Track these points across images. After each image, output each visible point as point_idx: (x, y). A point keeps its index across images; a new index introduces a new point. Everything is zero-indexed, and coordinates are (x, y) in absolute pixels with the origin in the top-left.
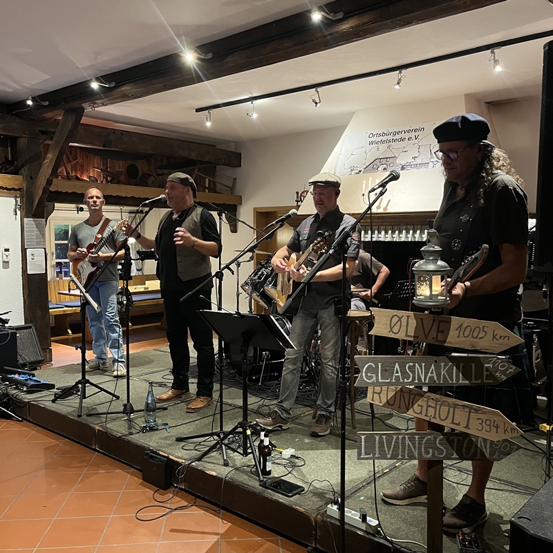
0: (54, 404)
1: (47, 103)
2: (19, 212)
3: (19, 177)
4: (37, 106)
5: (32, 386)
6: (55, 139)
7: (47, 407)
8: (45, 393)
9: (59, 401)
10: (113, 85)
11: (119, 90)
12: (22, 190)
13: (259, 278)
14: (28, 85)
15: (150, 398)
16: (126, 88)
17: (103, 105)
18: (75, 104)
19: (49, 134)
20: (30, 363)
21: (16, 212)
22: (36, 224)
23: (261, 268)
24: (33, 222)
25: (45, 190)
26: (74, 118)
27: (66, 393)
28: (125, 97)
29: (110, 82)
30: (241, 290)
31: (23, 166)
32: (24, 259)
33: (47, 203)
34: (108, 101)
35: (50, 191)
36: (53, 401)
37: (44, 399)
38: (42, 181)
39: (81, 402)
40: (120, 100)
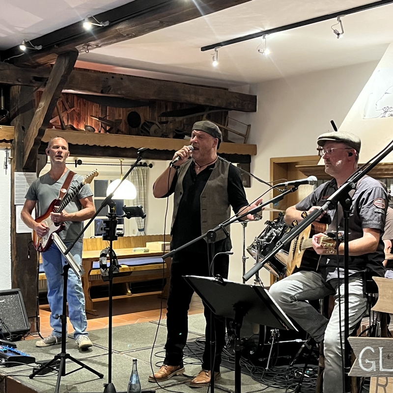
0: (31, 380)
1: (40, 48)
2: (9, 166)
3: (11, 128)
4: (31, 52)
5: (11, 359)
6: (48, 85)
7: (23, 384)
8: (24, 367)
9: (37, 377)
10: (107, 24)
11: (113, 29)
12: (13, 142)
13: (268, 240)
14: (20, 29)
15: (134, 379)
16: (121, 27)
17: (97, 46)
18: (68, 47)
19: (42, 80)
20: (13, 333)
21: (6, 166)
22: (27, 178)
23: (270, 229)
24: (24, 177)
25: (37, 141)
26: (67, 61)
27: (45, 368)
28: (120, 37)
29: (104, 21)
30: (247, 254)
31: (15, 116)
32: (13, 217)
33: (39, 156)
34: (102, 42)
35: (42, 142)
36: (31, 377)
37: (22, 374)
38: (33, 131)
39: (59, 380)
40: (115, 40)
